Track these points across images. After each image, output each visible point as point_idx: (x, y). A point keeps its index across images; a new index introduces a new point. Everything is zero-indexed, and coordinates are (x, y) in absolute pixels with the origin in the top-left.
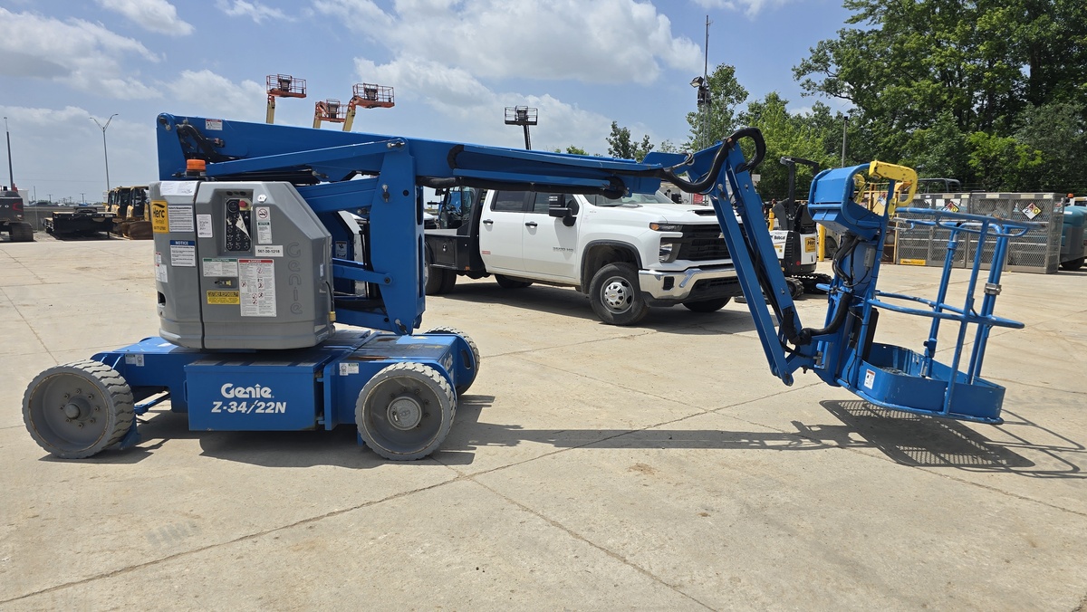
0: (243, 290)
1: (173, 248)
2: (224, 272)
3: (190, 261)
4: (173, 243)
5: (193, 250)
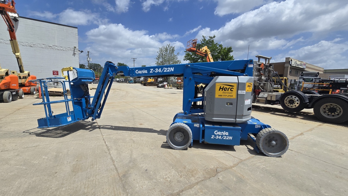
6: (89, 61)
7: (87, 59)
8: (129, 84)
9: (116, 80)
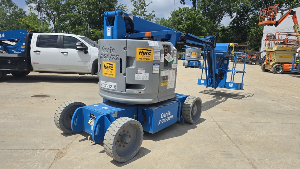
0: (169, 80)
1: (154, 67)
2: (165, 74)
3: (157, 71)
4: (154, 65)
5: (159, 67)
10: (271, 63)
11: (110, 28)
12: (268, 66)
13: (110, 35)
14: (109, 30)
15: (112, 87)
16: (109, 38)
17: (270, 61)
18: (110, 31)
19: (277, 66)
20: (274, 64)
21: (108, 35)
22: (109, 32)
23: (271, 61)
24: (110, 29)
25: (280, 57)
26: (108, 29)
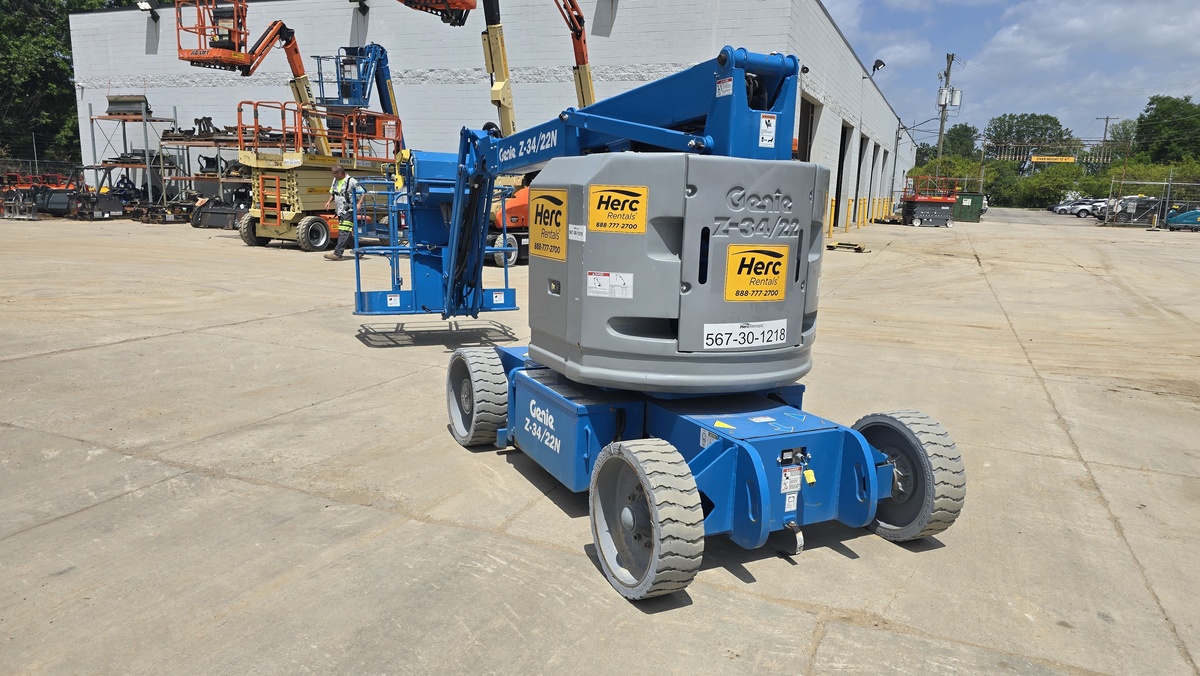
6: (944, 106)
7: (940, 92)
8: (1165, 233)
9: (1095, 208)
10: (288, 215)
11: (773, 117)
12: (272, 223)
13: (772, 145)
14: (768, 125)
15: (774, 335)
16: (766, 154)
17: (278, 206)
18: (773, 128)
19: (312, 222)
20: (299, 217)
21: (762, 144)
22: (770, 132)
23: (286, 206)
24: (773, 122)
25: (311, 191)
26: (763, 121)
